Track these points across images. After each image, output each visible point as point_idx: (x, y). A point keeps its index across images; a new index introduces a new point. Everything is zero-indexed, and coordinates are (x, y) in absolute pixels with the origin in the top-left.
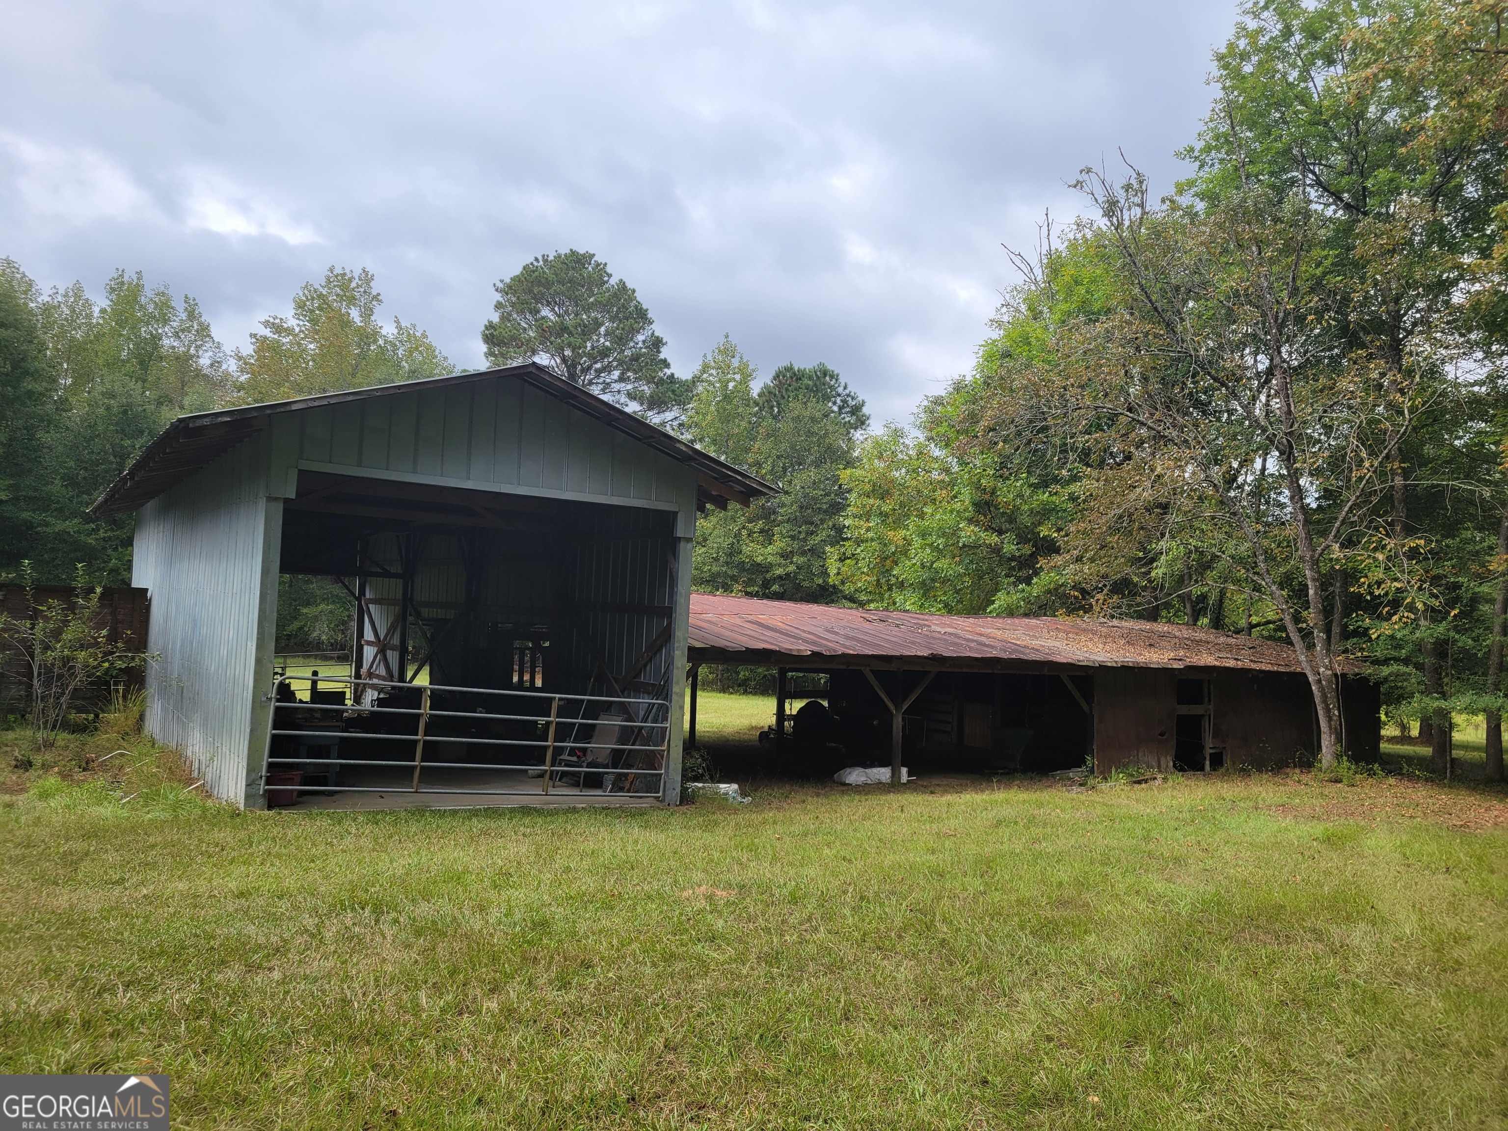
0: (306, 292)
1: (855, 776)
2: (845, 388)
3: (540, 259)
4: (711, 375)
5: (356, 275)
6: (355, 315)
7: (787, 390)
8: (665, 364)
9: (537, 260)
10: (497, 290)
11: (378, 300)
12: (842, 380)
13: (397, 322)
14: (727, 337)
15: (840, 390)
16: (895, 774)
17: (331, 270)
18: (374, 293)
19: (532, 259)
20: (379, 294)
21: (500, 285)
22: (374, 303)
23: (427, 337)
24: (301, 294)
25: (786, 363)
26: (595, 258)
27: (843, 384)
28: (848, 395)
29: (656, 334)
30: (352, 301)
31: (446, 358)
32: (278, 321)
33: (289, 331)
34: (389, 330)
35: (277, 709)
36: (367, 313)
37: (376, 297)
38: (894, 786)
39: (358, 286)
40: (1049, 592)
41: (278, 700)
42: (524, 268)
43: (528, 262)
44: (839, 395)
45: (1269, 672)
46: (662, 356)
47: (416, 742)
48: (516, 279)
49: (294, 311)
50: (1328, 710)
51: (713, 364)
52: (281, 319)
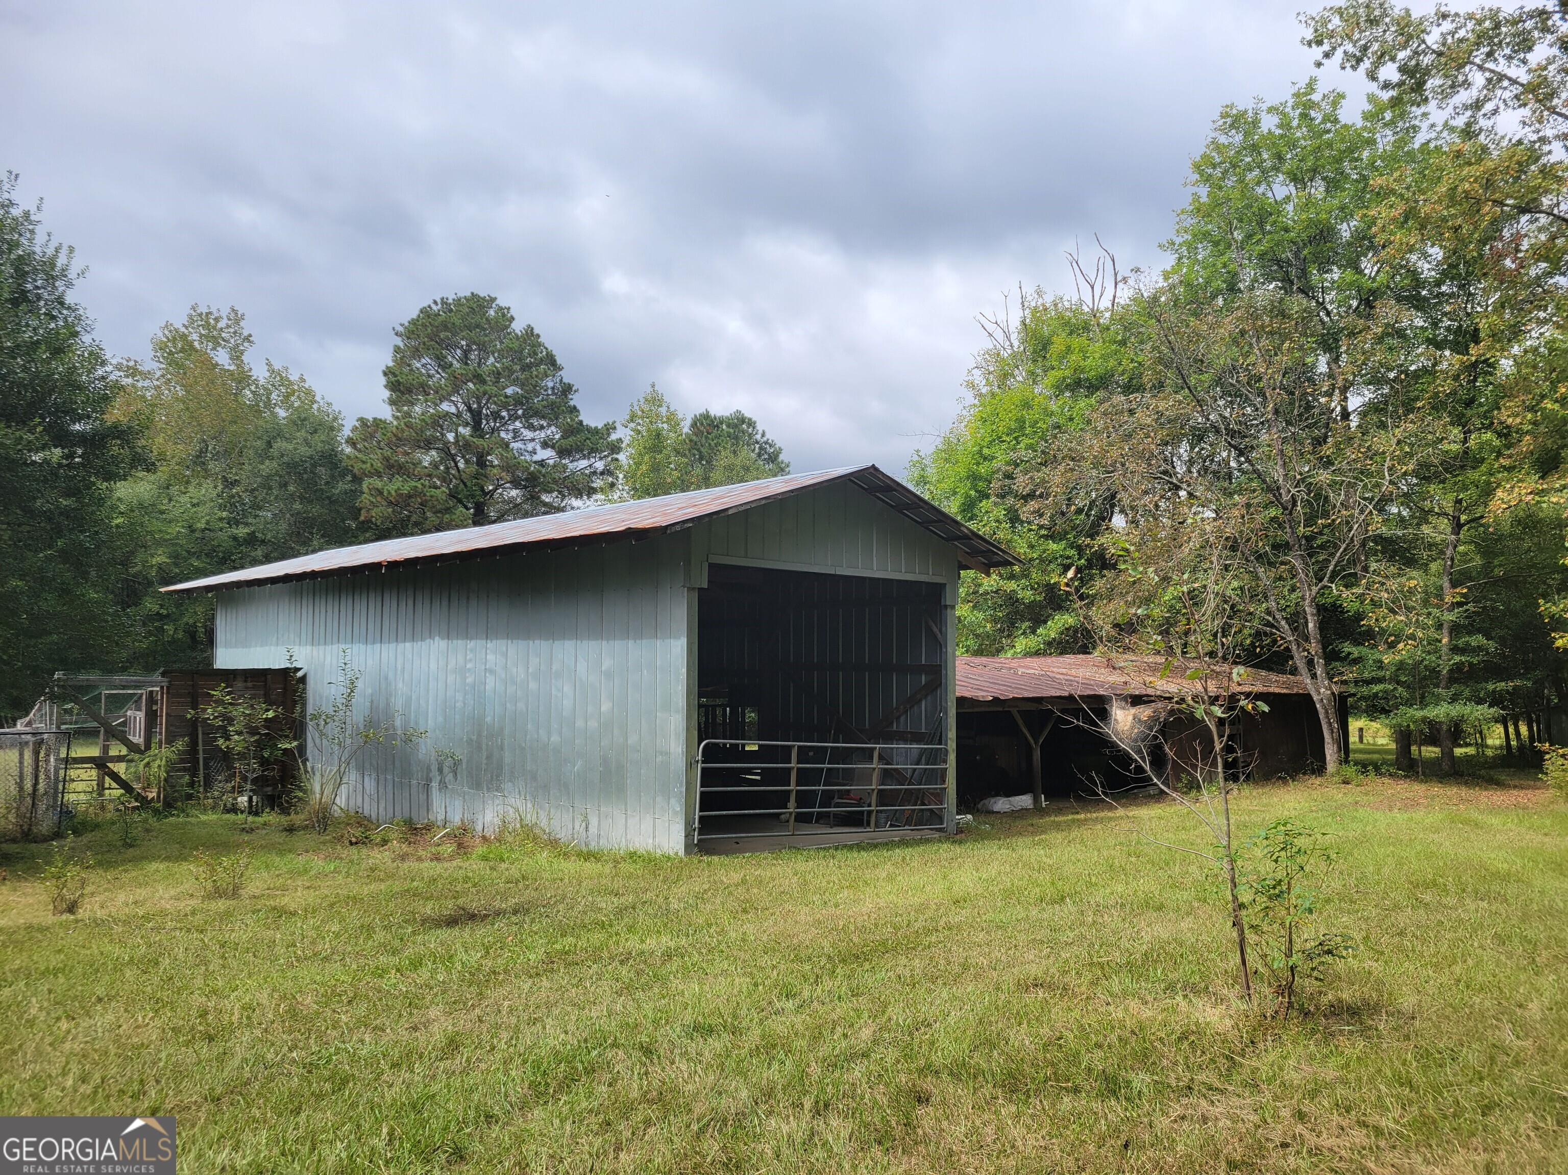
0: (167, 332)
1: (1001, 804)
2: (763, 435)
3: (439, 301)
4: (639, 424)
5: (224, 314)
6: (222, 357)
7: (706, 438)
8: (574, 410)
9: (435, 302)
10: (397, 334)
11: (249, 341)
12: (760, 427)
13: (269, 364)
14: (653, 386)
15: (758, 437)
16: (1036, 800)
17: (194, 309)
18: (246, 333)
19: (431, 302)
20: (250, 335)
21: (401, 329)
22: (246, 344)
23: (304, 381)
24: (160, 334)
25: (702, 410)
26: (497, 302)
27: (760, 432)
28: (766, 443)
29: (565, 380)
30: (216, 342)
31: (329, 404)
32: (131, 364)
33: (147, 375)
34: (260, 373)
35: (703, 769)
36: (237, 355)
37: (248, 339)
38: (1038, 810)
39: (228, 326)
40: (1062, 633)
41: (703, 762)
42: (421, 311)
43: (426, 305)
44: (757, 442)
45: (1279, 694)
46: (572, 403)
47: (789, 792)
48: (413, 322)
49: (153, 353)
50: (1330, 724)
51: (640, 413)
52: (136, 361)
